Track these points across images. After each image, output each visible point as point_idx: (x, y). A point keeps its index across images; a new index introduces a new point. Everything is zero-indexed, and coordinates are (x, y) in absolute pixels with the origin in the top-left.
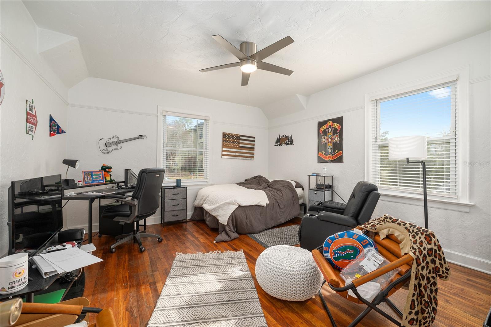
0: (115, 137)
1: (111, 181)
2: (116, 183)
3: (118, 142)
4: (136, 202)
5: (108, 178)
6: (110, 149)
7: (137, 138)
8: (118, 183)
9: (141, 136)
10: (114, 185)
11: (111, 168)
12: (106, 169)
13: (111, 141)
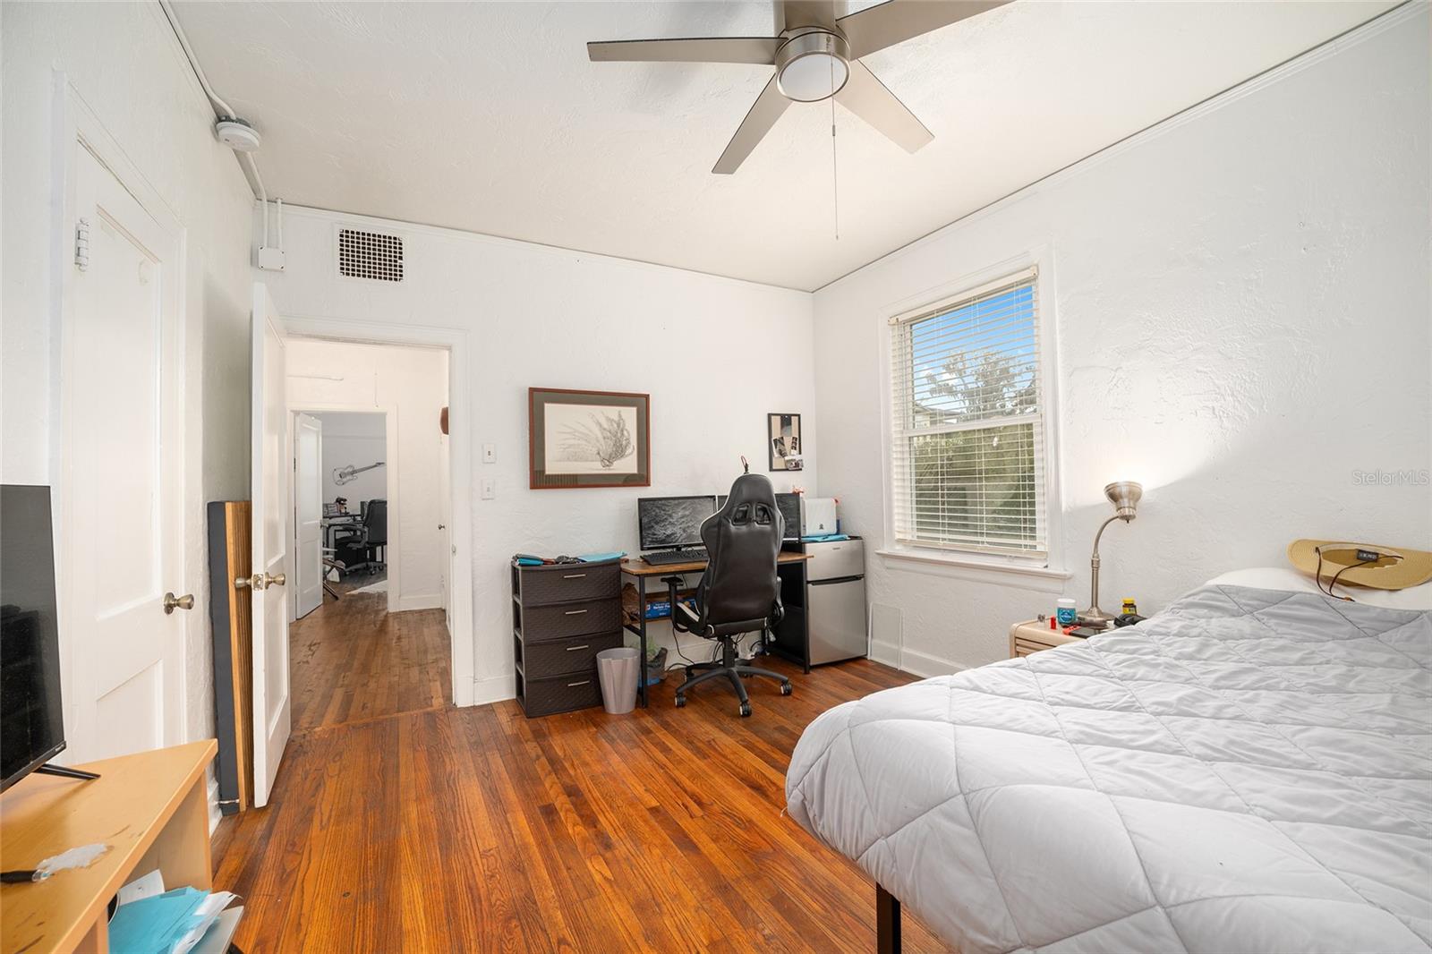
0: (351, 466)
1: (347, 514)
2: (351, 516)
3: (354, 472)
4: (366, 529)
5: (343, 511)
6: (345, 480)
7: (375, 466)
8: (354, 516)
9: (379, 464)
10: (349, 518)
11: (345, 500)
12: (340, 501)
13: (346, 471)
